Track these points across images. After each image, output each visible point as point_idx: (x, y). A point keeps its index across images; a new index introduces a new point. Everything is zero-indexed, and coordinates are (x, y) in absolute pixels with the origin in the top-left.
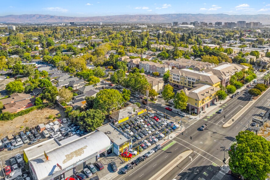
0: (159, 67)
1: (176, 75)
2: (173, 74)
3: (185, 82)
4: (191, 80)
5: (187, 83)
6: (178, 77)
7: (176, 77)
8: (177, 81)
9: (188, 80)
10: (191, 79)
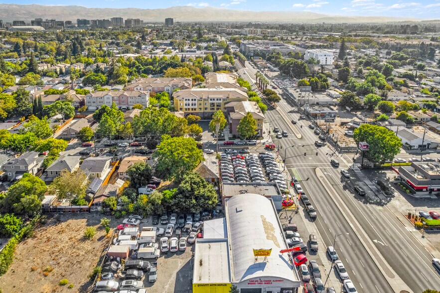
0: (131, 96)
1: (191, 100)
2: (185, 98)
3: (206, 106)
4: (215, 102)
5: (208, 106)
6: (194, 101)
7: (191, 102)
8: (194, 107)
9: (210, 102)
10: (216, 99)
